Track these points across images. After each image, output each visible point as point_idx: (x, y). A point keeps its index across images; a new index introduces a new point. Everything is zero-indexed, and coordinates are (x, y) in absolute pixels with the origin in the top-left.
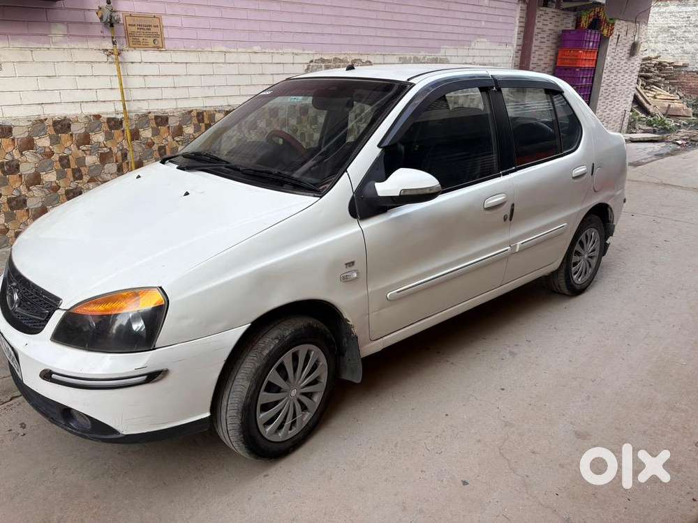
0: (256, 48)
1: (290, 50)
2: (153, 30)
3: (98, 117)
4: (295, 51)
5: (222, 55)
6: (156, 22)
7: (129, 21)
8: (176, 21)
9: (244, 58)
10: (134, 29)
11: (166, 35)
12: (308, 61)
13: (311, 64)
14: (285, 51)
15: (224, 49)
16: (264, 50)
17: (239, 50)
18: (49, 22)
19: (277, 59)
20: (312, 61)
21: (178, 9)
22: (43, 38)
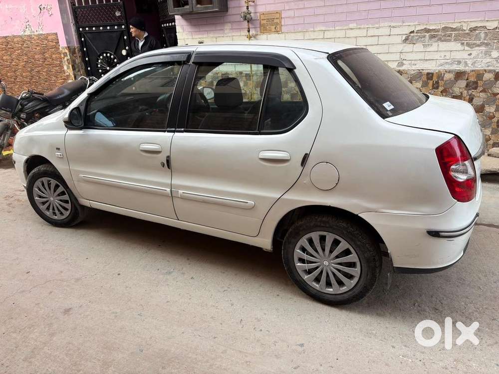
0: (351, 26)
1: (387, 24)
2: (275, 21)
3: (241, 73)
4: (393, 24)
5: (322, 33)
6: (278, 16)
7: (262, 17)
8: (291, 13)
9: (341, 34)
10: (265, 22)
11: (283, 24)
12: (407, 32)
13: (412, 35)
14: (382, 25)
15: (324, 28)
16: (358, 27)
17: (337, 28)
18: (224, 23)
19: (371, 32)
20: (411, 32)
21: (293, 5)
22: (221, 32)
